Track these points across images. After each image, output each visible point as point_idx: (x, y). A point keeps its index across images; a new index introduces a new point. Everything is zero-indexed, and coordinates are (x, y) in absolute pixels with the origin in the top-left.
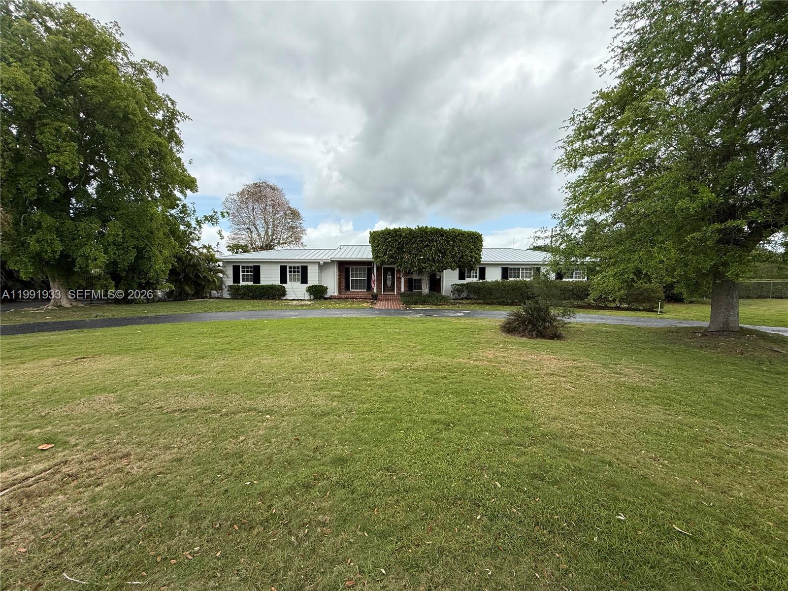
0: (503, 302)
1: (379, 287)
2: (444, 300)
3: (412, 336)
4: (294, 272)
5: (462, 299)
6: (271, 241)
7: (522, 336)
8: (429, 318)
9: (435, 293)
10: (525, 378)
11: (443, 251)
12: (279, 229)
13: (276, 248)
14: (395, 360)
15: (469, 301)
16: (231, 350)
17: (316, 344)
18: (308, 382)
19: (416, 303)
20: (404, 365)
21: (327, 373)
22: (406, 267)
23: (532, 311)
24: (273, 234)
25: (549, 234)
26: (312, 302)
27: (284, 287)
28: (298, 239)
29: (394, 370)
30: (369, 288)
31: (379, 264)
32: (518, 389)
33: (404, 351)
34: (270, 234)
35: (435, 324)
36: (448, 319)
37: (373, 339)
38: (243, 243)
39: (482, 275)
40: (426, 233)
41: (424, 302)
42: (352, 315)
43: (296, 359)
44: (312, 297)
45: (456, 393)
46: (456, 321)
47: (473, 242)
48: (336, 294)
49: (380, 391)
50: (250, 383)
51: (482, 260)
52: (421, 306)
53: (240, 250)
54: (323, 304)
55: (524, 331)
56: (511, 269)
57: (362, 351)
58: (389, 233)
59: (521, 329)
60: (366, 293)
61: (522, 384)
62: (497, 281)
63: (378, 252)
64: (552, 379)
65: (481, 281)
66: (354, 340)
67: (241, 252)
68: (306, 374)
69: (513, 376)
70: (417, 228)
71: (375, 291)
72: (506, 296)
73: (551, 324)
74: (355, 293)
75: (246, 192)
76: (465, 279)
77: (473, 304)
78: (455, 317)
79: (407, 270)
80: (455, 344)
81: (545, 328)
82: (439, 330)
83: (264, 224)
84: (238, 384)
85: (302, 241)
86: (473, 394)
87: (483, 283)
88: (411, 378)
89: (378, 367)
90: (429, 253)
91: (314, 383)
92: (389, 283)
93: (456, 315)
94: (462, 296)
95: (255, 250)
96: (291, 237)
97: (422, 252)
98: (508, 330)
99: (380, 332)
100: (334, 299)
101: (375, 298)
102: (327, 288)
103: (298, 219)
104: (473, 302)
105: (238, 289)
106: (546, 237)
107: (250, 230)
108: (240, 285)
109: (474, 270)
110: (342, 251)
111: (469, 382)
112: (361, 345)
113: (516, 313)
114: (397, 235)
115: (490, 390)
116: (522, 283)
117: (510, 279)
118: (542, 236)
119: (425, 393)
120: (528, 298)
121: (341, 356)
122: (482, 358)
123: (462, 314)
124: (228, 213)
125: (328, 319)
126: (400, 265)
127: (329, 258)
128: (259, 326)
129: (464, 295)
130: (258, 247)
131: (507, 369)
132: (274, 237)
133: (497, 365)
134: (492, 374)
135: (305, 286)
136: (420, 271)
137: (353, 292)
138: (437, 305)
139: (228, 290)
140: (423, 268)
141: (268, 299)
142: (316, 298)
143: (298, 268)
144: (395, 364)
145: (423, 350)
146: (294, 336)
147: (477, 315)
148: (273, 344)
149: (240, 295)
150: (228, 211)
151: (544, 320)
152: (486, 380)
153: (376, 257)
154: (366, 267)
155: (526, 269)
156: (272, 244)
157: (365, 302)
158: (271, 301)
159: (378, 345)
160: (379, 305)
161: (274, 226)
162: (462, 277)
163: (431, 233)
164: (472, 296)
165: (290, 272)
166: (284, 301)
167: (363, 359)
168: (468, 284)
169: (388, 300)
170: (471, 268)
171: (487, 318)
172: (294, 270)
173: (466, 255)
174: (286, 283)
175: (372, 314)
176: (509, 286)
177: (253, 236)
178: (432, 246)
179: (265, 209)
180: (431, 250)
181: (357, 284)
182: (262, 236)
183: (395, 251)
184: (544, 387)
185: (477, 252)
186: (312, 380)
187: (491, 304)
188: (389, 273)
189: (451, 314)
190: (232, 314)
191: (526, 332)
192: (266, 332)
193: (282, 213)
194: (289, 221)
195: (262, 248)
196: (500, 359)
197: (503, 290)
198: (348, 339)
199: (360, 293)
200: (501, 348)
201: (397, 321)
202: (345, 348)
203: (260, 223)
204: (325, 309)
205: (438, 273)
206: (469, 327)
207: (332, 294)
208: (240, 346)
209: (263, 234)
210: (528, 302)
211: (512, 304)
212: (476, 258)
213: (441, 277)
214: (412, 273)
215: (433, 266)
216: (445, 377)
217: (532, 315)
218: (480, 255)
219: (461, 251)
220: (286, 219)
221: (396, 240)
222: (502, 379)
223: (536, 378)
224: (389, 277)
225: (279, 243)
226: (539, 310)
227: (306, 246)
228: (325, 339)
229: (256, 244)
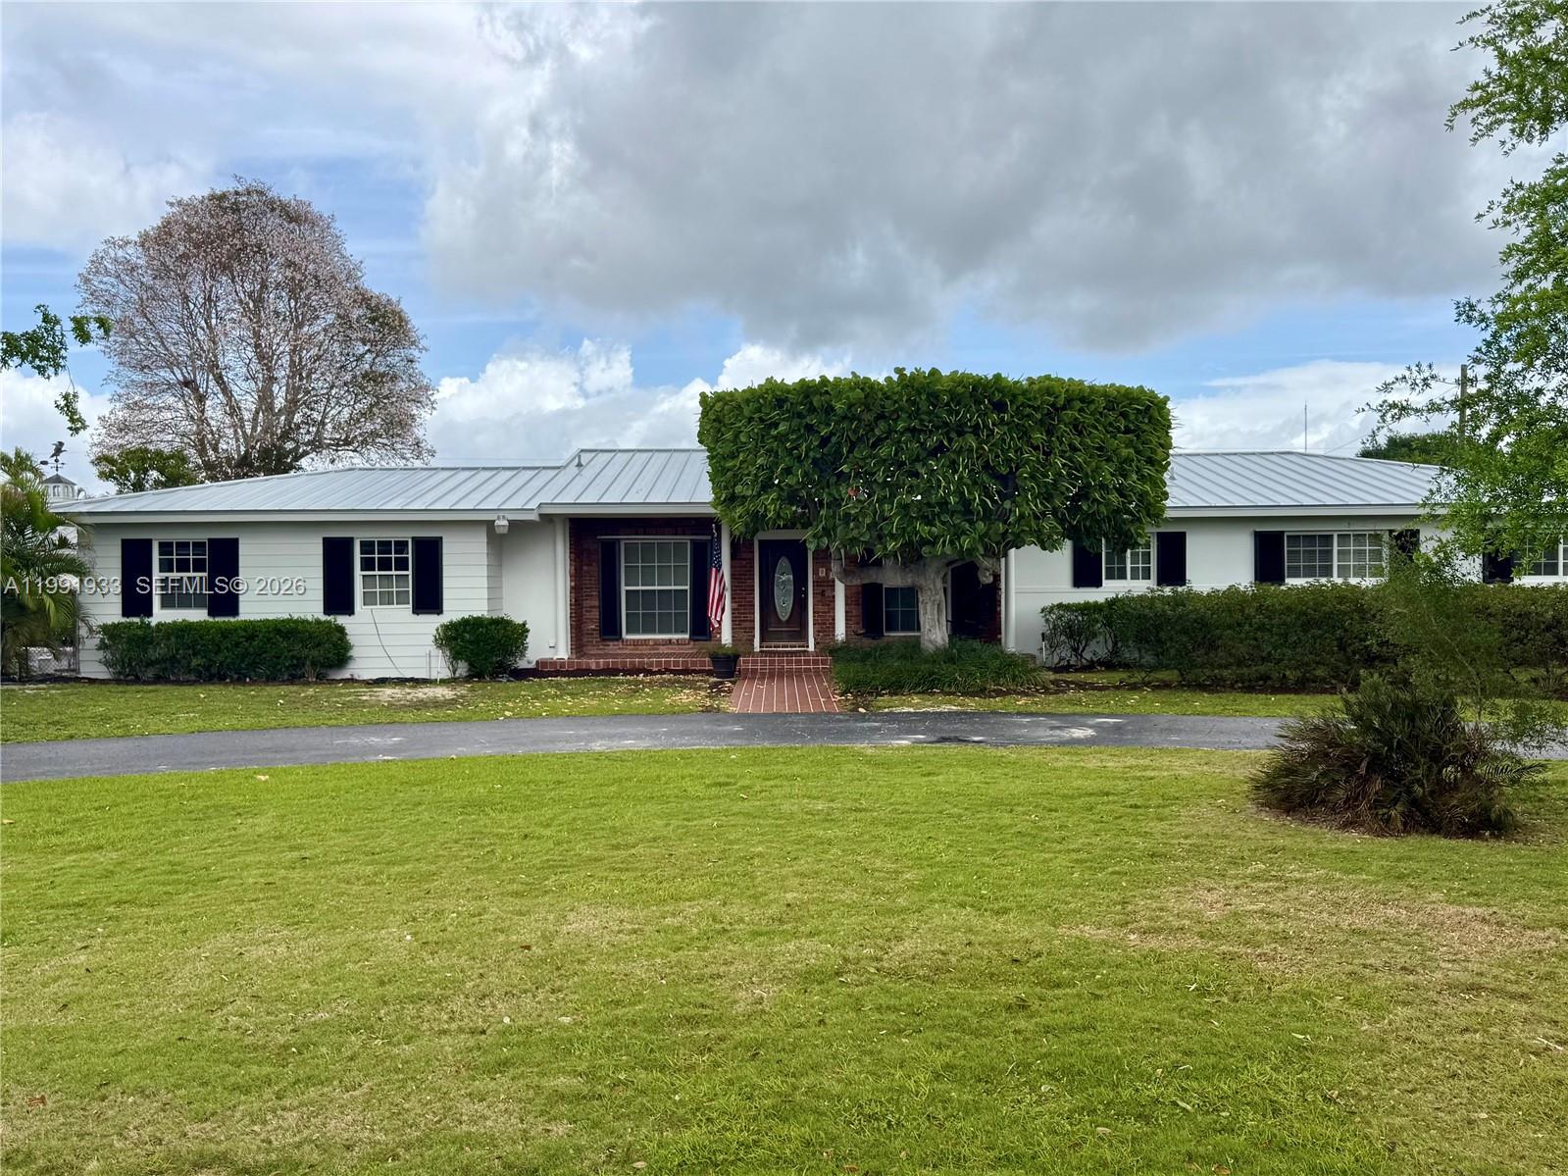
0: (1265, 678)
1: (740, 622)
2: (1015, 674)
3: (881, 830)
4: (385, 565)
5: (1090, 667)
6: (285, 436)
7: (1346, 826)
8: (952, 749)
9: (976, 644)
10: (1358, 1005)
11: (1004, 471)
12: (319, 385)
13: (304, 462)
14: (811, 935)
15: (1117, 677)
16: (119, 903)
17: (478, 871)
18: (444, 1040)
19: (896, 688)
20: (851, 953)
21: (527, 999)
22: (854, 541)
23: (1383, 718)
24: (292, 405)
25: (1447, 390)
26: (462, 690)
27: (341, 630)
28: (397, 427)
29: (810, 978)
30: (702, 628)
31: (739, 528)
32: (1329, 1053)
33: (848, 895)
34: (279, 402)
35: (975, 777)
36: (1031, 754)
37: (718, 846)
38: (165, 442)
39: (1172, 567)
40: (934, 397)
41: (928, 684)
42: (632, 741)
43: (396, 940)
44: (463, 669)
45: (1068, 1075)
46: (1066, 761)
47: (1127, 431)
48: (563, 653)
49: (750, 1070)
50: (199, 1047)
51: (1168, 503)
52: (916, 700)
53: (154, 474)
54: (508, 697)
55: (1351, 802)
56: (1294, 539)
57: (676, 899)
58: (780, 402)
59: (1341, 793)
60: (690, 649)
61: (1344, 1032)
62: (1232, 591)
63: (737, 479)
64: (1470, 1008)
65: (1168, 591)
66: (640, 849)
67: (158, 484)
68: (438, 1002)
69: (1307, 995)
70: (895, 377)
71: (726, 637)
72: (1276, 655)
73: (1467, 771)
74: (645, 650)
75: (179, 231)
76: (1098, 584)
77: (1134, 687)
78: (1062, 743)
79: (858, 550)
80: (1063, 860)
81: (1444, 788)
82: (995, 803)
83: (255, 366)
84: (148, 1050)
85: (419, 432)
86: (1140, 1076)
87: (1177, 601)
88: (879, 1009)
89: (739, 966)
90: (948, 481)
91: (471, 1043)
92: (784, 604)
93: (1066, 734)
94: (1087, 655)
95: (215, 471)
96: (368, 414)
97: (917, 475)
98: (1287, 799)
99: (748, 815)
100: (556, 673)
101: (727, 667)
102: (522, 631)
103: (397, 343)
104: (1138, 677)
105: (148, 638)
106: (1434, 407)
107: (196, 390)
108: (154, 621)
109: (1135, 545)
110: (588, 473)
111: (1121, 1027)
112: (669, 872)
113: (1317, 728)
114: (812, 410)
115: (1212, 1060)
116: (1341, 599)
117: (1290, 582)
118: (1419, 400)
119: (938, 1077)
120: (1370, 660)
121: (584, 923)
122: (1176, 924)
123: (1090, 732)
124: (102, 323)
125: (529, 761)
126: (826, 532)
127: (533, 505)
128: (235, 800)
129: (1098, 649)
130: (229, 460)
131: (1287, 970)
132: (297, 418)
133: (1242, 950)
134: (1221, 991)
135: (431, 623)
136: (912, 556)
137: (636, 643)
138: (982, 692)
139: (102, 647)
140: (924, 542)
141: (272, 679)
142: (476, 674)
143: (401, 546)
144: (814, 952)
145: (925, 886)
146: (385, 841)
147: (1156, 737)
148: (295, 875)
149: (150, 664)
150: (105, 313)
151: (1437, 757)
152: (1195, 1017)
153: (728, 499)
154: (687, 539)
155: (1359, 537)
156: (289, 445)
157: (684, 685)
158: (284, 689)
159: (739, 868)
160: (744, 698)
161: (296, 370)
162: (1086, 573)
163: (955, 397)
164: (1129, 654)
165: (367, 565)
166: (341, 689)
167: (679, 930)
168: (1112, 603)
169: (781, 675)
170: (1124, 541)
171: (1197, 746)
172: (382, 555)
173: (1103, 486)
174: (349, 610)
175: (712, 735)
176: (1289, 609)
177: (209, 413)
178: (959, 452)
179: (259, 301)
180: (953, 465)
181: (652, 611)
182: (247, 416)
183: (806, 474)
184: (1438, 1044)
185: (1147, 470)
186: (461, 1030)
187: (1214, 686)
188: (784, 563)
189: (1043, 734)
190: (116, 747)
191: (1363, 806)
192: (264, 824)
193: (331, 318)
194: (361, 349)
195: (244, 467)
196: (1251, 924)
197: (1261, 628)
198: (617, 847)
199: (663, 650)
200: (1255, 878)
201: (819, 763)
202: (604, 887)
203: (236, 361)
204: (518, 717)
205: (986, 563)
206: (1122, 786)
207: (547, 655)
208: (156, 889)
209: (248, 404)
210: (1370, 678)
211: (1302, 687)
212: (1142, 496)
213: (997, 577)
214: (878, 563)
215: (964, 533)
216: (1023, 1006)
217: (1385, 736)
218: (1158, 484)
219: (1079, 468)
220: (347, 340)
221: (809, 428)
222: (1262, 1011)
223: (1405, 1003)
224: (784, 578)
225: (317, 445)
226: (1414, 712)
227: (432, 453)
228: (516, 848)
229: (223, 446)
